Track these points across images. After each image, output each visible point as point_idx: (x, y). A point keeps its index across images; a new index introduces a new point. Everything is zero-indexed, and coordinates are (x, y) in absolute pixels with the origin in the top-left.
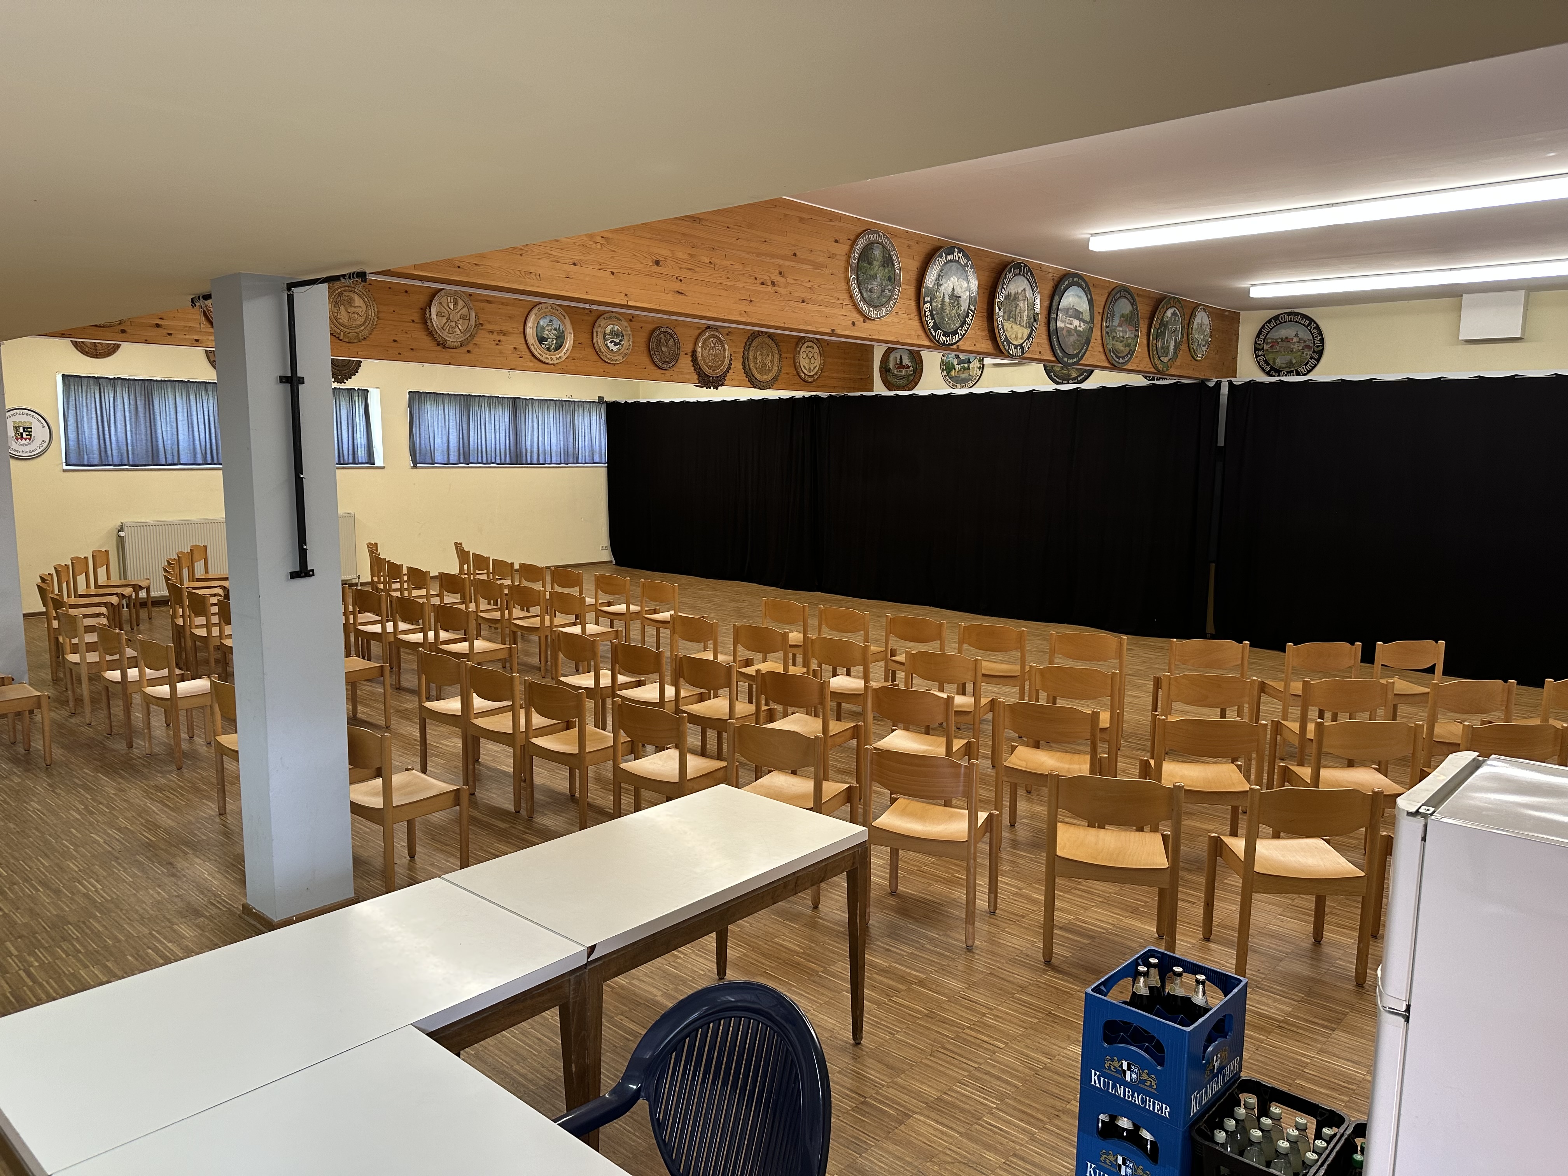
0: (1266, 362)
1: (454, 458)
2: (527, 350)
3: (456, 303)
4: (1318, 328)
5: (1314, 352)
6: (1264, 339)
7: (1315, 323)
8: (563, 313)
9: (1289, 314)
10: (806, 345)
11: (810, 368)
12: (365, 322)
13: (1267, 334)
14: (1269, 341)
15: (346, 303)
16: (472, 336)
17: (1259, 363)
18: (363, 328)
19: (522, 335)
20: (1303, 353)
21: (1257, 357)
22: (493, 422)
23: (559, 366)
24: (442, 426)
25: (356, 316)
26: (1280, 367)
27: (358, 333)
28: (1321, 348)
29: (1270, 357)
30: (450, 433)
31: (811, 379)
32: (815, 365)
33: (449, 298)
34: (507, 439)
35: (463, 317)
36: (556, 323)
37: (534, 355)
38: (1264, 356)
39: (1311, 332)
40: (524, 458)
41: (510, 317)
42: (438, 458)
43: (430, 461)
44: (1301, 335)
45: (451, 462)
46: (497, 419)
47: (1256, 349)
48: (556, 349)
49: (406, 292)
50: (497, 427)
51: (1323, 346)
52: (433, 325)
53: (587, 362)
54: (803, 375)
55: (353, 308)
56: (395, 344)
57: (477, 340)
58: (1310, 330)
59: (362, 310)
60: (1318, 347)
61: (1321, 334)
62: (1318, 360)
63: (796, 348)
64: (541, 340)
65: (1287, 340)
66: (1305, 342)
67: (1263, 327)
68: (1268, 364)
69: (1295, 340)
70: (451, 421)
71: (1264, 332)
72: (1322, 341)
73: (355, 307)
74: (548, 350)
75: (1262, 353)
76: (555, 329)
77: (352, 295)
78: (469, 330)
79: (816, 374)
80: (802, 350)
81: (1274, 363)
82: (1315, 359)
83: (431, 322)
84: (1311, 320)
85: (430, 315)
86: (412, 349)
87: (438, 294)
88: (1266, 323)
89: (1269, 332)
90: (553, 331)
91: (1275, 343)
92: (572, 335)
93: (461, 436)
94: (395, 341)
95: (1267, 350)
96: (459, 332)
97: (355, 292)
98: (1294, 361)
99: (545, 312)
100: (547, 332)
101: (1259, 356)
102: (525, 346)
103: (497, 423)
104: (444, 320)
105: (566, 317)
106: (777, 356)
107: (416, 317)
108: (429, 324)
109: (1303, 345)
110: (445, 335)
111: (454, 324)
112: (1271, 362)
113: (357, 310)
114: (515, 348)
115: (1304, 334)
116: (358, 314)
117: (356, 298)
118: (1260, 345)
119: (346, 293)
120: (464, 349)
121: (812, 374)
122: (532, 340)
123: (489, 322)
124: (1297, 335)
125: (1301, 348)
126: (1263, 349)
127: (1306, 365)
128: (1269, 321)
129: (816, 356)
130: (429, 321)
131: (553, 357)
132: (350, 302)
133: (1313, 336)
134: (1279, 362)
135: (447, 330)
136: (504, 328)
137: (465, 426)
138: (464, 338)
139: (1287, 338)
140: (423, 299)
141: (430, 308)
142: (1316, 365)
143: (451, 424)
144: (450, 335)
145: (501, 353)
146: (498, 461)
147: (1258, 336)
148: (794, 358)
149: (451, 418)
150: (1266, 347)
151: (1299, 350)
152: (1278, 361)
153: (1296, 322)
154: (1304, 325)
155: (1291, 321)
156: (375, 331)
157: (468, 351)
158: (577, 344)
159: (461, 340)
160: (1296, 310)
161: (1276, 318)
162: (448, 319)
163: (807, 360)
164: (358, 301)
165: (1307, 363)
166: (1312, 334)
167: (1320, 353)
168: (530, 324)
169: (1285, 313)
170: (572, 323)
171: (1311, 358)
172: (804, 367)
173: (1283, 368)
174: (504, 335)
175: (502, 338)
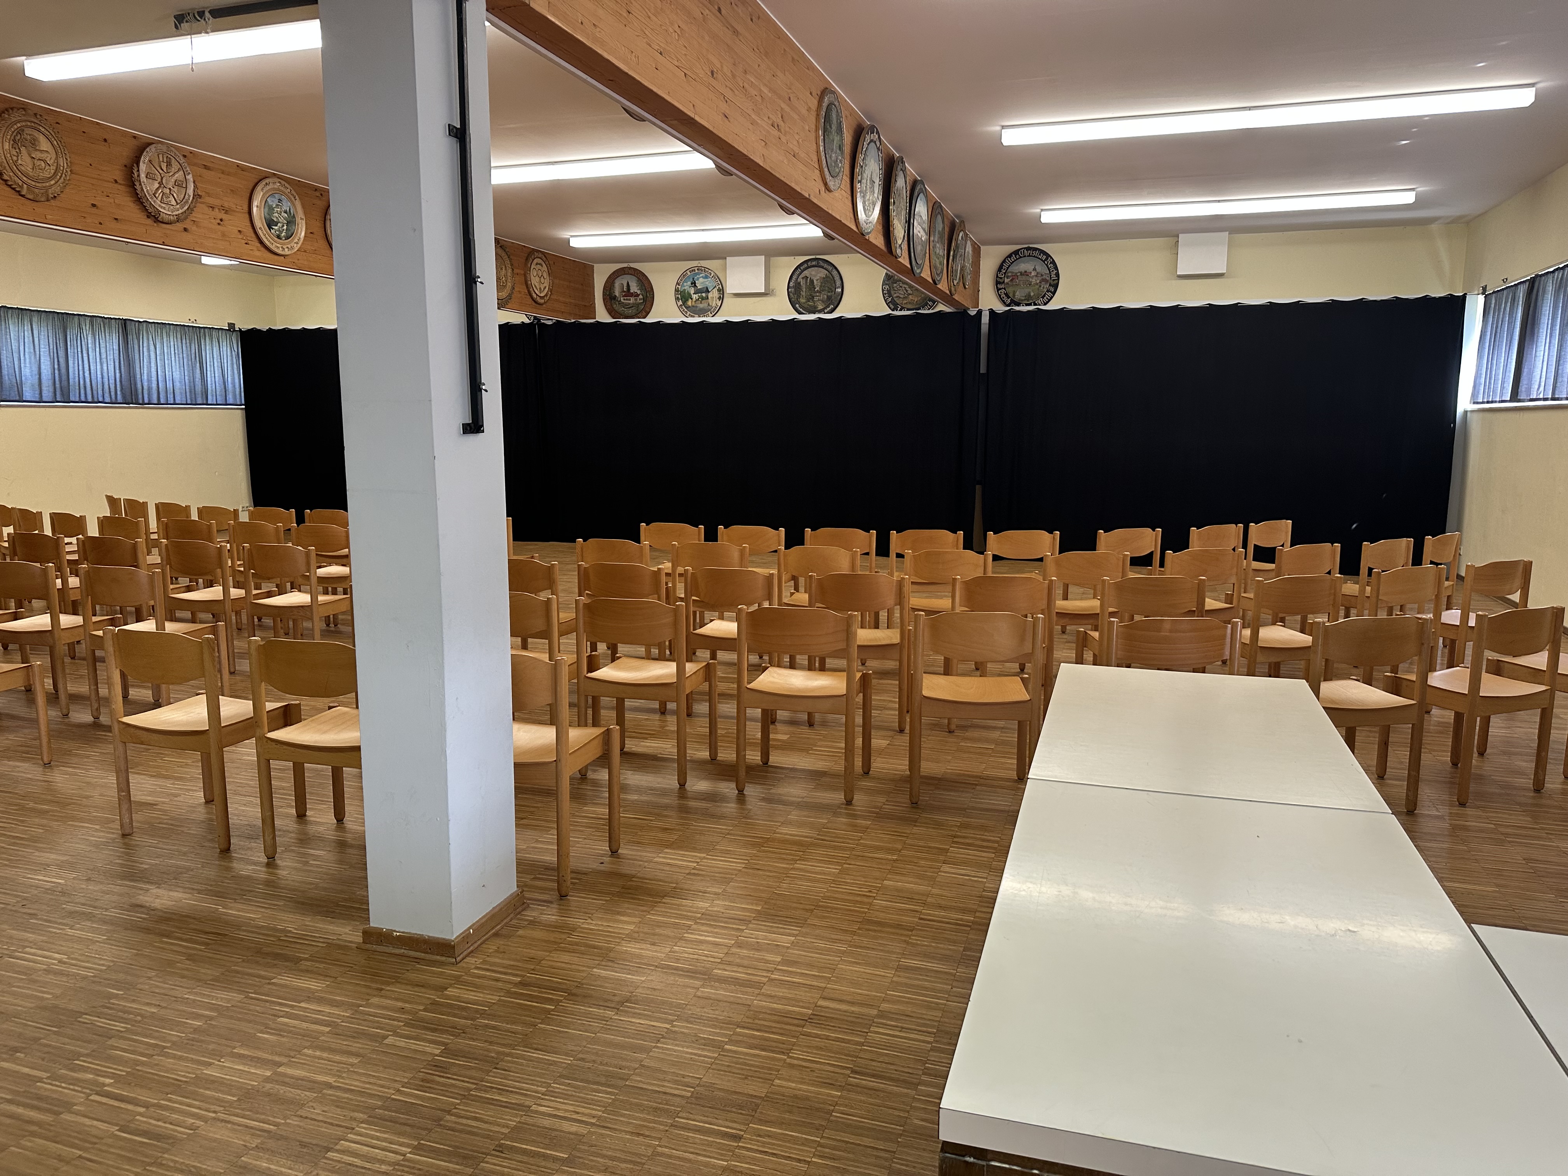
0: (1007, 295)
1: (47, 394)
2: (253, 235)
3: (169, 164)
4: (1053, 262)
5: (1050, 285)
6: (1005, 273)
7: (1051, 258)
8: (293, 192)
9: (1028, 249)
10: (536, 261)
11: (540, 288)
12: (55, 174)
13: (1008, 268)
14: (1009, 274)
15: (28, 144)
16: (190, 210)
17: (1000, 296)
18: (53, 182)
19: (247, 216)
20: (1040, 286)
21: (998, 289)
22: (98, 349)
23: (289, 259)
24: (30, 352)
25: (43, 165)
26: (1020, 300)
27: (47, 188)
28: (1057, 281)
29: (1010, 290)
30: (42, 361)
31: (542, 301)
32: (545, 285)
33: (161, 156)
34: (117, 371)
35: (177, 184)
36: (286, 205)
37: (261, 242)
38: (1005, 289)
39: (1048, 266)
40: (140, 396)
41: (232, 190)
42: (28, 394)
43: (17, 398)
44: (1039, 269)
45: (44, 400)
46: (103, 345)
47: (997, 283)
48: (287, 238)
49: (105, 140)
50: (104, 356)
51: (1058, 279)
52: (142, 190)
53: (320, 257)
54: (535, 296)
55: (38, 153)
56: (94, 210)
57: (196, 215)
58: (1047, 265)
59: (51, 158)
60: (1054, 280)
61: (1056, 268)
62: (1054, 293)
63: (526, 264)
64: (270, 224)
65: (1025, 274)
66: (1042, 275)
67: (1004, 261)
68: (1008, 297)
69: (1033, 274)
70: (42, 346)
71: (1005, 266)
72: (1058, 275)
73: (42, 151)
74: (279, 237)
75: (1003, 286)
76: (286, 212)
77: (36, 134)
78: (187, 202)
79: (546, 295)
80: (533, 267)
81: (1014, 296)
82: (1051, 292)
83: (140, 184)
84: (1048, 256)
85: (139, 176)
86: (116, 219)
87: (148, 149)
88: (1007, 257)
89: (1009, 266)
90: (283, 214)
91: (1014, 277)
92: (304, 222)
93: (56, 366)
94: (94, 205)
95: (1008, 283)
96: (173, 202)
97: (39, 131)
98: (1032, 294)
99: (274, 189)
100: (276, 215)
101: (1000, 289)
102: (251, 230)
103: (103, 350)
104: (156, 185)
105: (297, 197)
106: (510, 271)
107: (118, 175)
108: (138, 187)
109: (1040, 278)
110: (157, 204)
111: (168, 192)
112: (1011, 295)
113: (44, 156)
114: (239, 231)
115: (1041, 268)
116: (45, 161)
117: (42, 138)
118: (1001, 278)
119: (28, 131)
120: (180, 226)
121: (542, 295)
122: (259, 223)
123: (209, 195)
124: (1035, 269)
125: (1038, 282)
126: (1004, 282)
127: (1043, 297)
128: (1010, 256)
129: (545, 275)
130: (137, 183)
131: (285, 247)
132: (34, 143)
133: (1049, 270)
134: (1019, 295)
135: (160, 198)
136: (226, 205)
137: (62, 353)
138: (180, 211)
139: (1026, 272)
140: (125, 153)
141: (138, 166)
142: (1052, 298)
143: (42, 350)
144: (163, 205)
145: (224, 235)
146: (107, 399)
147: (1000, 269)
148: (525, 275)
149: (42, 342)
150: (1006, 280)
151: (1037, 284)
152: (1017, 293)
153: (1034, 256)
154: (1042, 260)
155: (1029, 256)
156: (67, 190)
157: (185, 230)
158: (310, 233)
159: (177, 213)
160: (1031, 246)
161: (1016, 252)
162: (161, 183)
163: (537, 279)
164: (44, 144)
165: (1044, 296)
166: (1049, 269)
167: (1056, 287)
168: (255, 203)
169: (1024, 248)
170: (303, 207)
171: (1048, 291)
172: (535, 286)
173: (1022, 300)
174: (226, 212)
175: (224, 216)
